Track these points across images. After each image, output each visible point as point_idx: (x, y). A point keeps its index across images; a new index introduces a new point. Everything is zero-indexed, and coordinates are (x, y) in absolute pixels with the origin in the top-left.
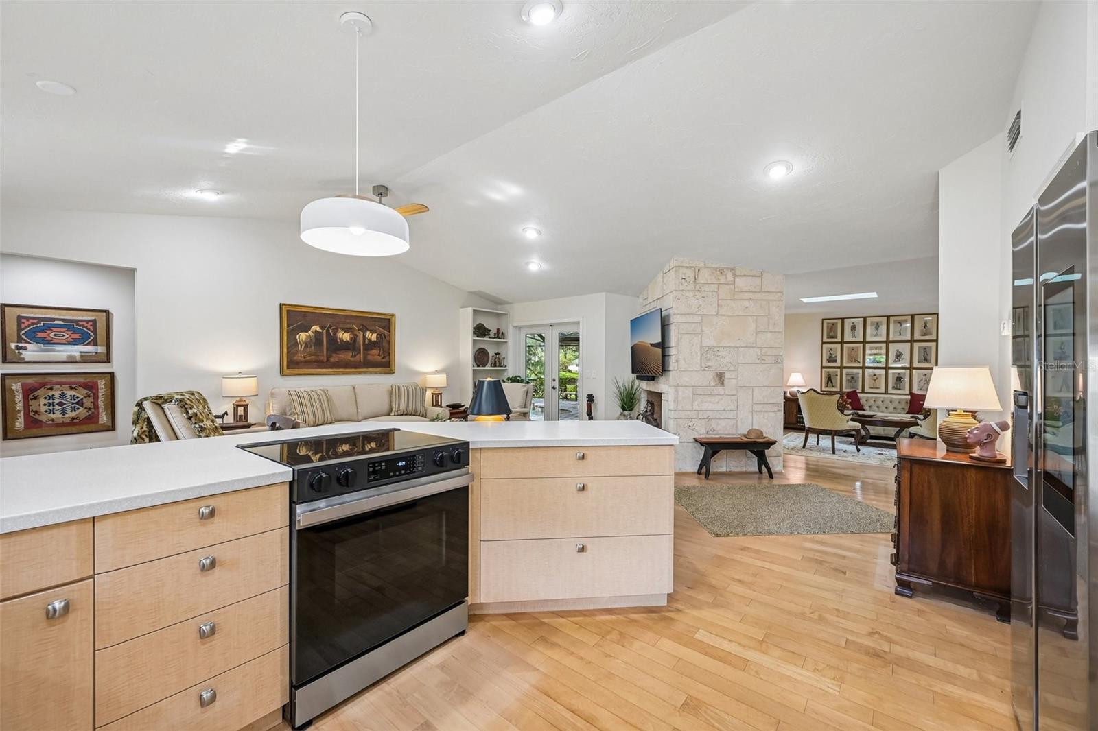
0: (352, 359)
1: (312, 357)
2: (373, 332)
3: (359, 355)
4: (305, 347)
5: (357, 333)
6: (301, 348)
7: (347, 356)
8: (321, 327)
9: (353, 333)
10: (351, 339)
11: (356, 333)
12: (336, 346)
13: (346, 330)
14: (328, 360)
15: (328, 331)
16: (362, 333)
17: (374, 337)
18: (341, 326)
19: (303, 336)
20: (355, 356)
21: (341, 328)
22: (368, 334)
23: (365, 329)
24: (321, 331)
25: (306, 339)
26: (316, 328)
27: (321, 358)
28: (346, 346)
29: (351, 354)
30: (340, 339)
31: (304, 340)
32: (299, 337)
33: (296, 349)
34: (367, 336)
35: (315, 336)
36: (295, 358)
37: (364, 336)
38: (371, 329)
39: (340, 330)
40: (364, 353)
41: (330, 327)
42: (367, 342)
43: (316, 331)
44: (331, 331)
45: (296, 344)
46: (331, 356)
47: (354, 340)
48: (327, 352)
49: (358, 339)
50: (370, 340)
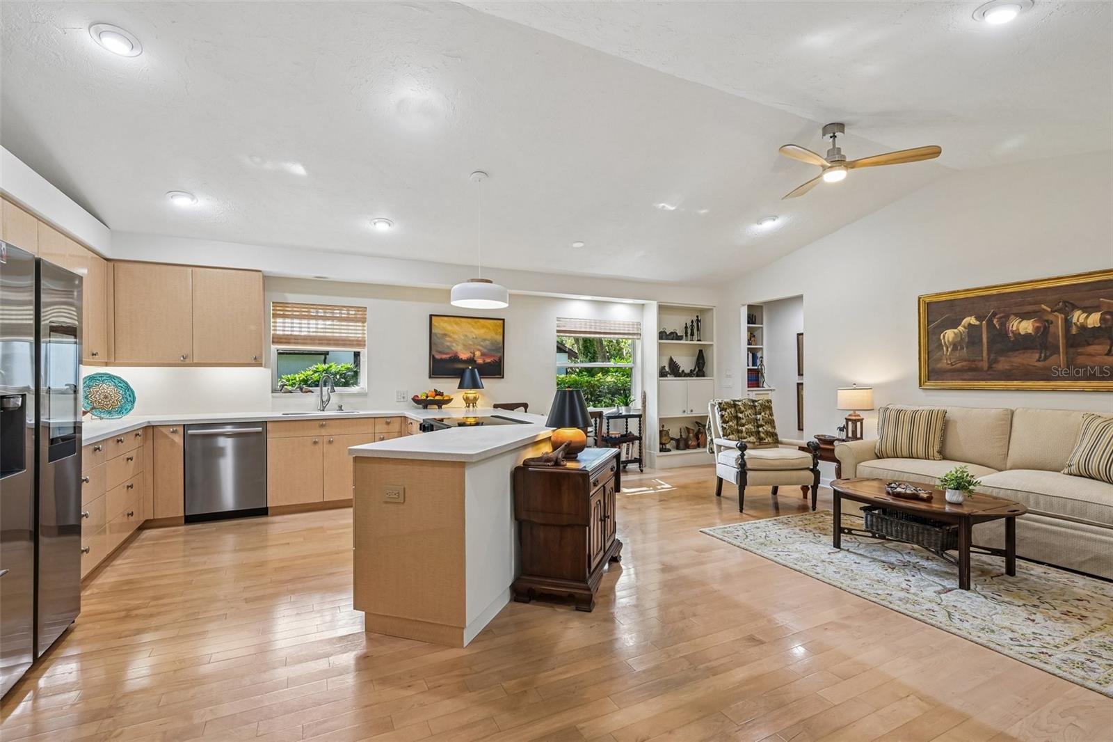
0: (1040, 364)
1: (964, 363)
2: (1088, 310)
3: (1054, 357)
4: (952, 350)
5: (1051, 318)
6: (947, 351)
7: (1032, 359)
8: (977, 318)
9: (1040, 320)
10: (1037, 329)
11: (1046, 318)
12: (1004, 343)
13: (1024, 316)
14: (990, 367)
15: (990, 323)
16: (1061, 317)
17: (1094, 320)
18: (1015, 310)
19: (949, 335)
20: (1046, 358)
21: (1013, 314)
22: (1078, 317)
23: (1068, 307)
24: (978, 323)
25: (954, 338)
26: (972, 320)
27: (980, 364)
28: (1024, 343)
29: (1037, 356)
30: (1013, 332)
31: (950, 340)
32: (944, 336)
33: (940, 353)
34: (1074, 320)
35: (968, 333)
36: (939, 366)
37: (1067, 323)
38: (1087, 303)
39: (1012, 317)
40: (1067, 353)
41: (994, 315)
42: (1074, 331)
43: (970, 324)
44: (995, 321)
45: (940, 346)
46: (996, 361)
47: (1044, 330)
48: (989, 354)
49: (1052, 329)
50: (1083, 328)
